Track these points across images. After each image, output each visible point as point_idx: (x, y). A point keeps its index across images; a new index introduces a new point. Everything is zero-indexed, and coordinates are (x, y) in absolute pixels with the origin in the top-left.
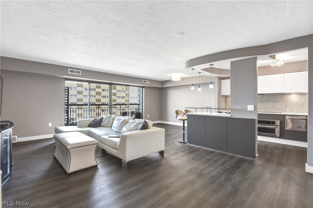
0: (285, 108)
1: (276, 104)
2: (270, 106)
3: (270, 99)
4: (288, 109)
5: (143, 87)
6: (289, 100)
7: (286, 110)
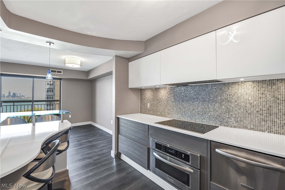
0: (227, 116)
1: (210, 105)
2: (199, 109)
3: (198, 95)
4: (233, 119)
5: (60, 79)
6: (235, 97)
7: (229, 120)
